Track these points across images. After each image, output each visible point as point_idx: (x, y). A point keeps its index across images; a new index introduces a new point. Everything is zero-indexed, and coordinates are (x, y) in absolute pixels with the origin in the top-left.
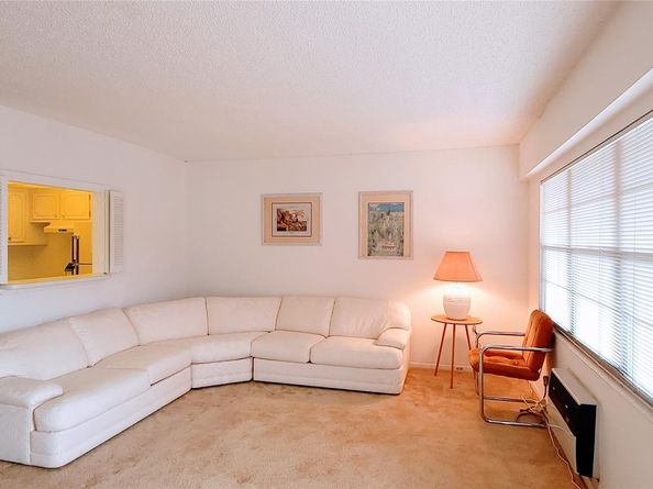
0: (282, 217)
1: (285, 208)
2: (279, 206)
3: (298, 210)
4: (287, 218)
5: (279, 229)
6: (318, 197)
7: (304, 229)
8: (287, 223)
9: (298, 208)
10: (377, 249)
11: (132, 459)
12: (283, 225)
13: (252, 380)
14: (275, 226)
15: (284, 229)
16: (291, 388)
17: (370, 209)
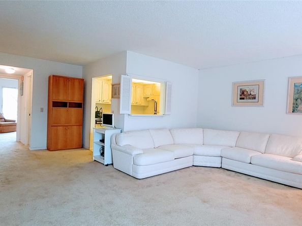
0: (243, 93)
1: (244, 88)
2: (241, 87)
3: (251, 89)
4: (245, 93)
5: (241, 99)
6: (263, 82)
7: (255, 98)
8: (245, 95)
9: (251, 88)
10: (298, 109)
11: (164, 183)
12: (243, 97)
13: (221, 167)
14: (239, 97)
15: (244, 99)
16: (239, 174)
17: (295, 86)
